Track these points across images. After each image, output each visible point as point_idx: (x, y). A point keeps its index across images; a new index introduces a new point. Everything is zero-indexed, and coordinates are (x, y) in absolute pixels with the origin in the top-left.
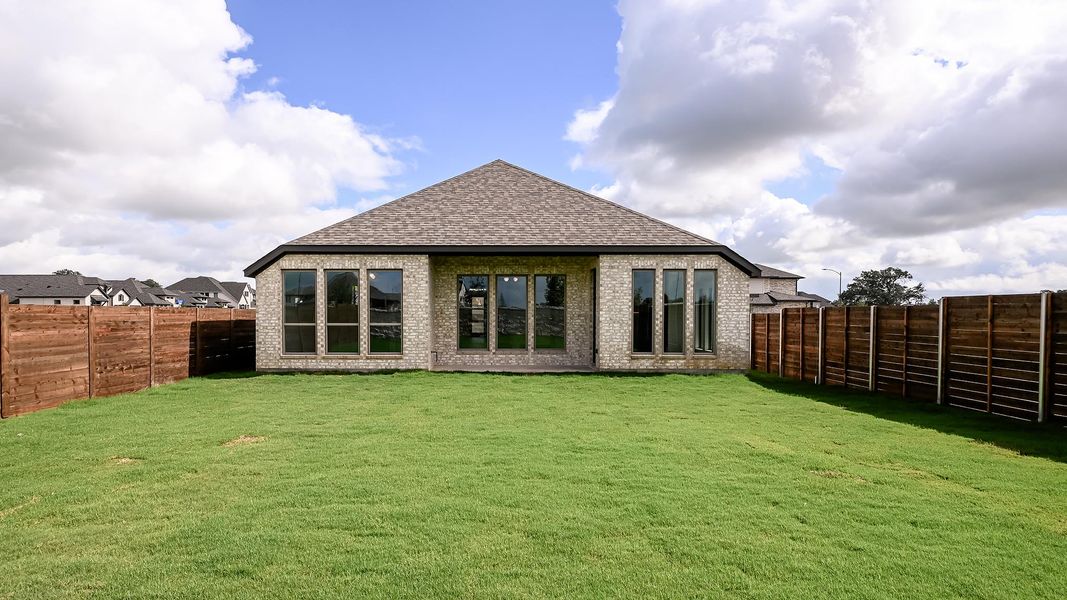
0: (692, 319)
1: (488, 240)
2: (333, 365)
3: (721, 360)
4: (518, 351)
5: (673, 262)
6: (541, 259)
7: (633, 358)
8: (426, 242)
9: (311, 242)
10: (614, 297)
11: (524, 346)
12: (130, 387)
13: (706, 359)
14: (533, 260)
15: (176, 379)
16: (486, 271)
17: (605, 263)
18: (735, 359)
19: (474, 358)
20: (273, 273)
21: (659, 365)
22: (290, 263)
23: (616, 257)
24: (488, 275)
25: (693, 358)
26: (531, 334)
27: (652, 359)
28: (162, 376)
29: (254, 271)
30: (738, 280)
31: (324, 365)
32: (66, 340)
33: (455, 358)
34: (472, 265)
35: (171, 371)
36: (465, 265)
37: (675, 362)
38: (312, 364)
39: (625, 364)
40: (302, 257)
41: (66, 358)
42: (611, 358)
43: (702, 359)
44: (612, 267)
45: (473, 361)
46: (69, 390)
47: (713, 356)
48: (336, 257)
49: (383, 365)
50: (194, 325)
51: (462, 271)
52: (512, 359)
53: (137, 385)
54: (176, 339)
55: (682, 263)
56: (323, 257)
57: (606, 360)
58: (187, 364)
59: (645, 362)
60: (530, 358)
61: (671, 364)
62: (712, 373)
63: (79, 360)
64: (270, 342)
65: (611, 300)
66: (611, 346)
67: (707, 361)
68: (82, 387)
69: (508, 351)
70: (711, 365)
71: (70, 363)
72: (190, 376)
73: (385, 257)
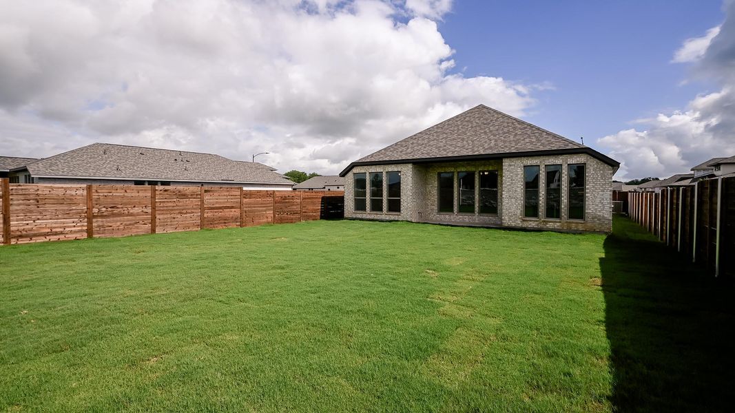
0: (565, 197)
1: (443, 154)
2: (372, 217)
3: (589, 225)
4: (469, 214)
5: (552, 161)
6: (483, 162)
7: (524, 221)
8: (411, 157)
9: (364, 161)
10: (512, 183)
11: (473, 211)
12: (291, 221)
13: (577, 223)
14: (477, 163)
15: (313, 220)
16: (452, 170)
17: (506, 162)
18: (600, 224)
19: (446, 217)
20: (350, 175)
21: (541, 226)
22: (356, 170)
23: (512, 159)
24: (453, 172)
25: (567, 222)
26: (477, 205)
27: (537, 221)
28: (307, 218)
29: (343, 174)
30: (603, 170)
31: (368, 217)
32: (265, 202)
33: (436, 216)
34: (445, 167)
35: (311, 216)
36: (442, 167)
37: (553, 224)
38: (364, 216)
39: (519, 223)
40: (361, 167)
41: (264, 208)
42: (510, 220)
43: (573, 223)
44: (510, 165)
45: (445, 218)
46: (265, 220)
47: (582, 222)
48: (373, 167)
49: (392, 218)
50: (323, 198)
51: (440, 170)
52: (466, 218)
53: (294, 221)
54: (313, 203)
55: (558, 161)
56: (369, 167)
57: (507, 220)
58: (319, 214)
59: (532, 223)
60: (476, 218)
61: (550, 225)
62: (581, 233)
63: (270, 210)
64: (349, 205)
65: (510, 185)
66: (509, 213)
67: (576, 224)
68: (270, 220)
69: (464, 214)
70: (581, 228)
71: (265, 211)
72: (321, 219)
73: (393, 166)
